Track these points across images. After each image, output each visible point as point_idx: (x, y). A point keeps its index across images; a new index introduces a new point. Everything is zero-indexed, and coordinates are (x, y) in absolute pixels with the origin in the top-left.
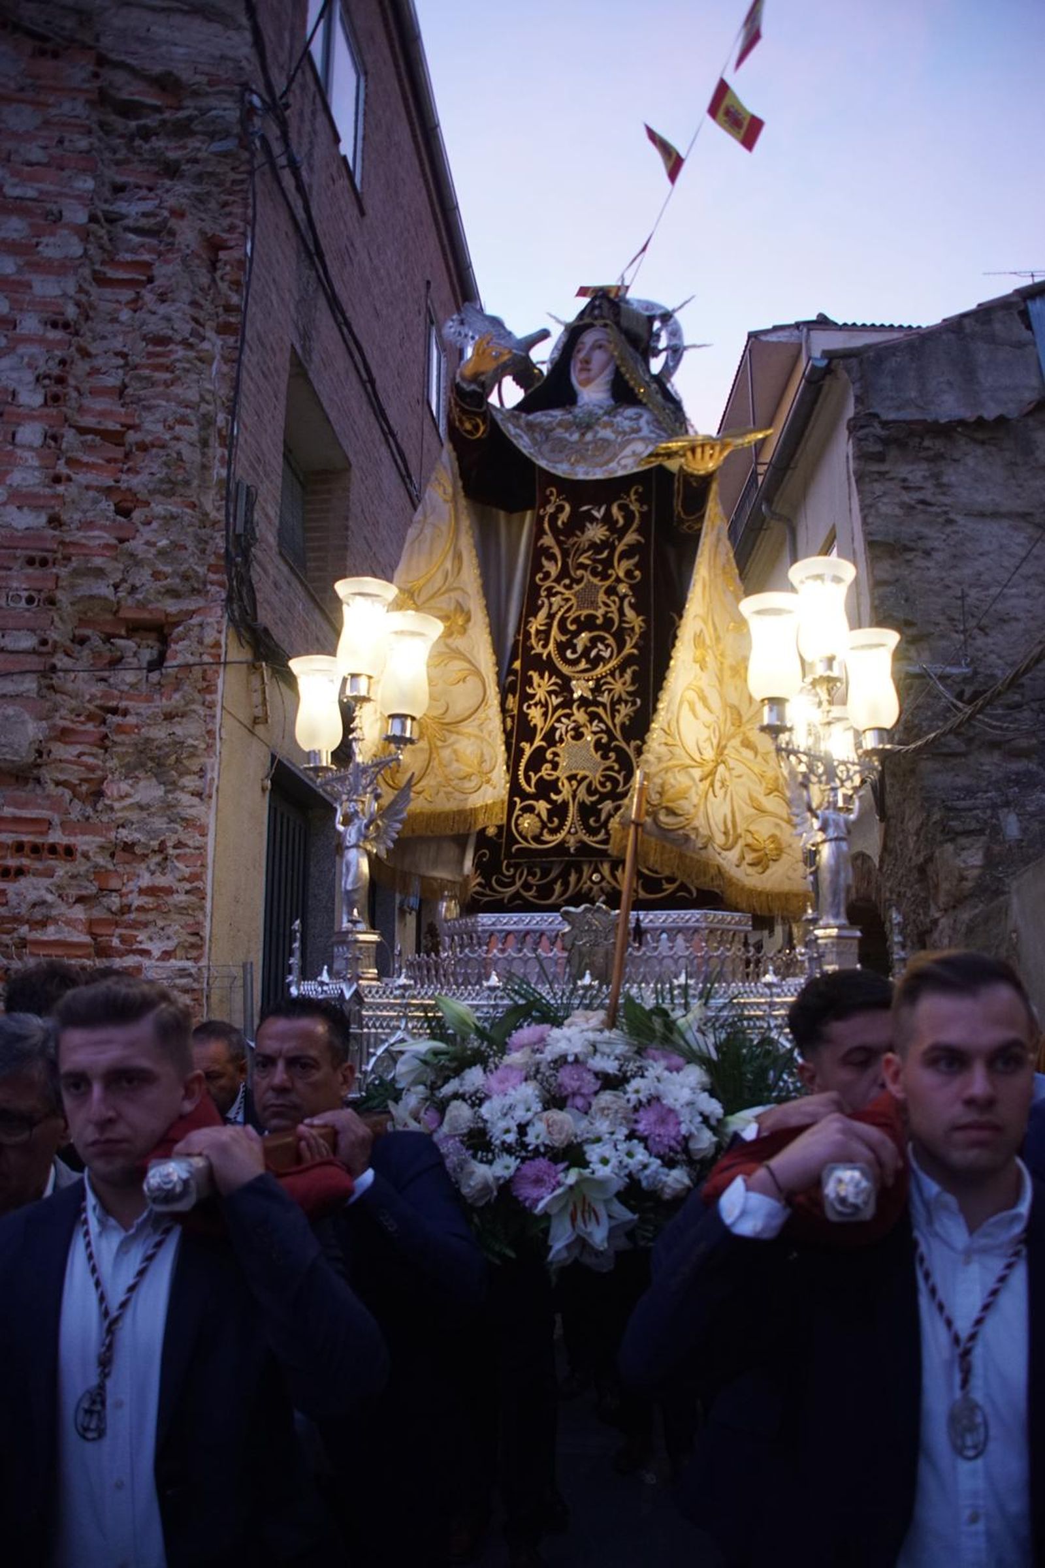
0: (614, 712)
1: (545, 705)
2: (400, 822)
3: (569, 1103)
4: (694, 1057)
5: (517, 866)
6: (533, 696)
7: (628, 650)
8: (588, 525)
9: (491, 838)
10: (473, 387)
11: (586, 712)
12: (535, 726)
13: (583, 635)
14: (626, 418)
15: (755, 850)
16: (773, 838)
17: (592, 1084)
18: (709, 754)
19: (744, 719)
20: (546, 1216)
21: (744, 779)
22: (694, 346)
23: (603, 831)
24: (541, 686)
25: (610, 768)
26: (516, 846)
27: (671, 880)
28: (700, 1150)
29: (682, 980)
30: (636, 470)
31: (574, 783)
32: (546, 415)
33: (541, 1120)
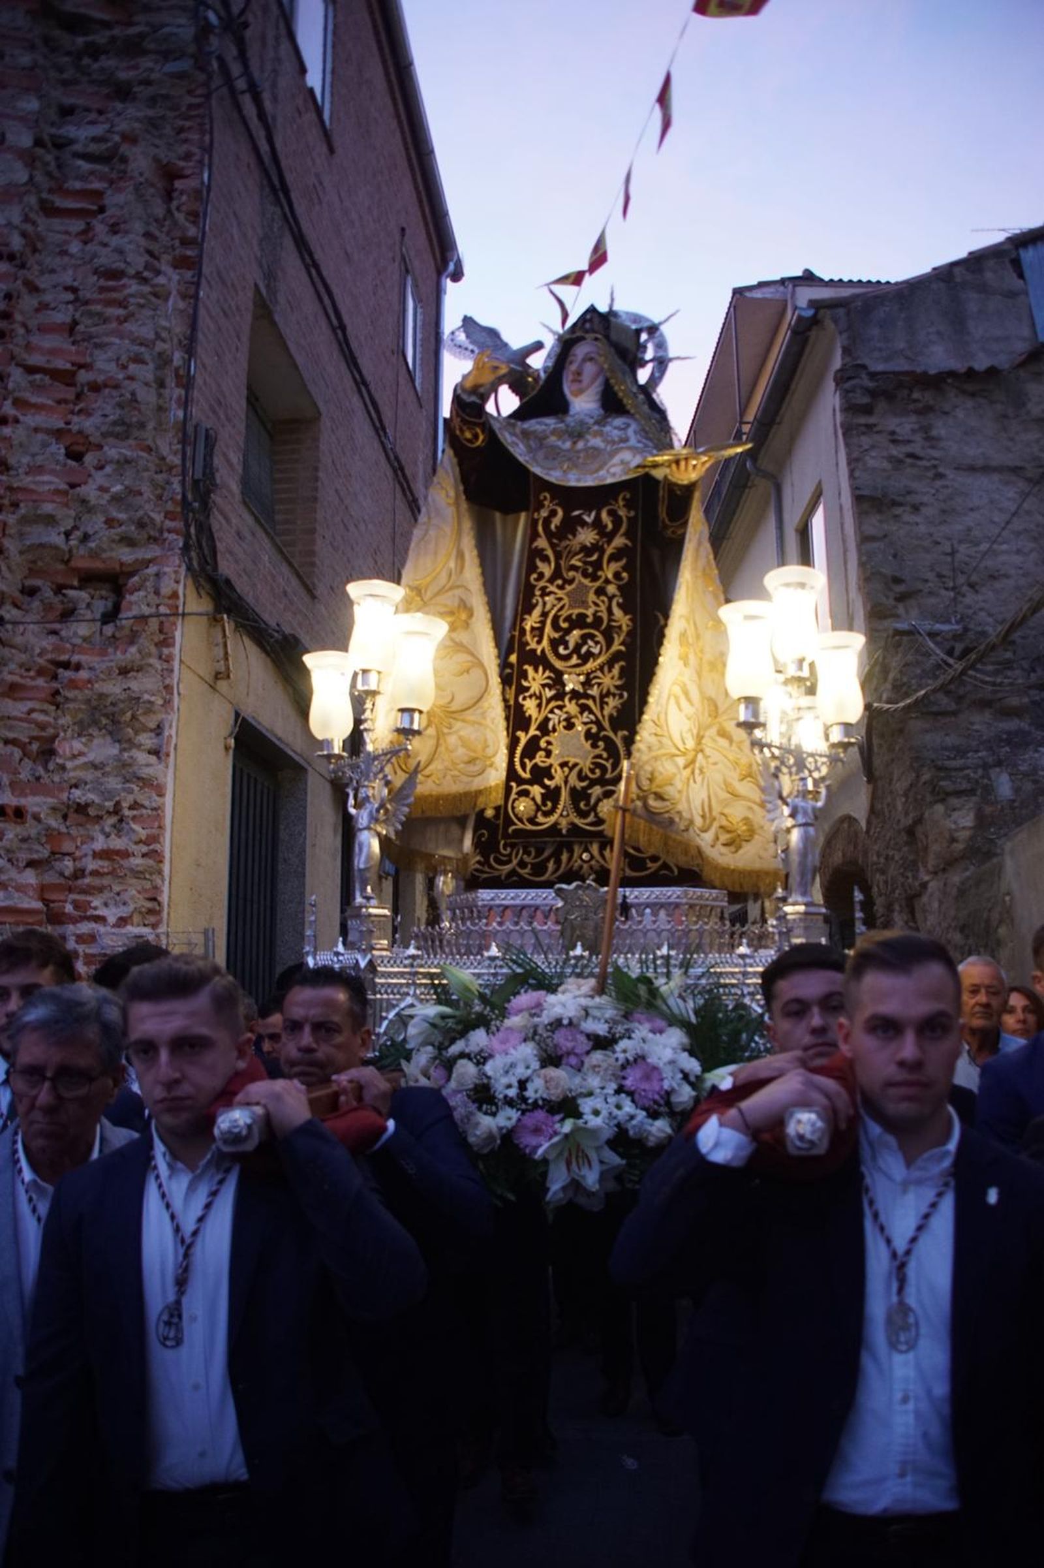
0: (603, 704)
1: (539, 697)
2: (408, 805)
3: (564, 1061)
4: (675, 1021)
5: (513, 846)
6: (528, 689)
7: (616, 646)
8: (579, 529)
9: (488, 820)
10: (473, 399)
11: (577, 704)
12: (530, 716)
13: (575, 632)
14: (616, 428)
15: (729, 832)
16: (746, 820)
17: (584, 1044)
18: (691, 744)
19: (720, 711)
20: (545, 1161)
21: (720, 766)
22: (678, 358)
23: (592, 814)
24: (536, 679)
25: (600, 756)
26: (514, 827)
27: (654, 859)
28: (681, 1103)
29: (664, 951)
30: (624, 478)
31: (566, 769)
32: (539, 423)
33: (539, 1076)
